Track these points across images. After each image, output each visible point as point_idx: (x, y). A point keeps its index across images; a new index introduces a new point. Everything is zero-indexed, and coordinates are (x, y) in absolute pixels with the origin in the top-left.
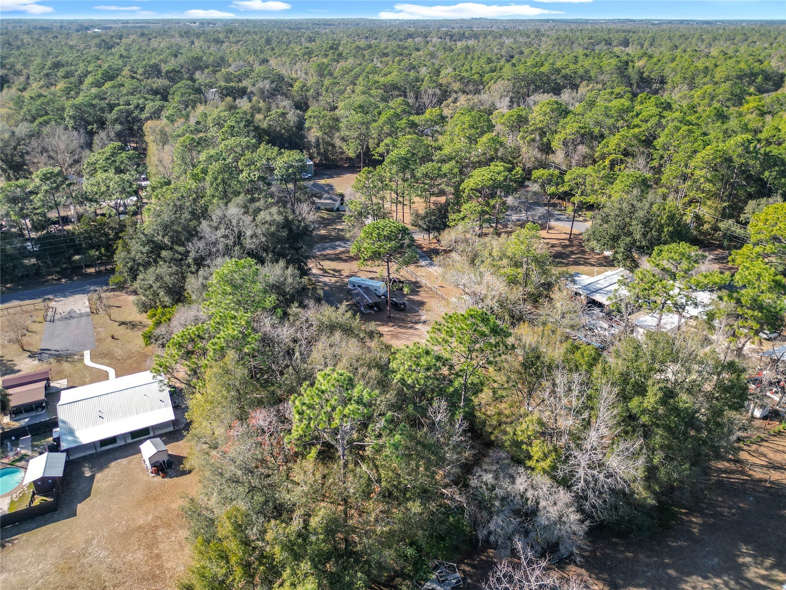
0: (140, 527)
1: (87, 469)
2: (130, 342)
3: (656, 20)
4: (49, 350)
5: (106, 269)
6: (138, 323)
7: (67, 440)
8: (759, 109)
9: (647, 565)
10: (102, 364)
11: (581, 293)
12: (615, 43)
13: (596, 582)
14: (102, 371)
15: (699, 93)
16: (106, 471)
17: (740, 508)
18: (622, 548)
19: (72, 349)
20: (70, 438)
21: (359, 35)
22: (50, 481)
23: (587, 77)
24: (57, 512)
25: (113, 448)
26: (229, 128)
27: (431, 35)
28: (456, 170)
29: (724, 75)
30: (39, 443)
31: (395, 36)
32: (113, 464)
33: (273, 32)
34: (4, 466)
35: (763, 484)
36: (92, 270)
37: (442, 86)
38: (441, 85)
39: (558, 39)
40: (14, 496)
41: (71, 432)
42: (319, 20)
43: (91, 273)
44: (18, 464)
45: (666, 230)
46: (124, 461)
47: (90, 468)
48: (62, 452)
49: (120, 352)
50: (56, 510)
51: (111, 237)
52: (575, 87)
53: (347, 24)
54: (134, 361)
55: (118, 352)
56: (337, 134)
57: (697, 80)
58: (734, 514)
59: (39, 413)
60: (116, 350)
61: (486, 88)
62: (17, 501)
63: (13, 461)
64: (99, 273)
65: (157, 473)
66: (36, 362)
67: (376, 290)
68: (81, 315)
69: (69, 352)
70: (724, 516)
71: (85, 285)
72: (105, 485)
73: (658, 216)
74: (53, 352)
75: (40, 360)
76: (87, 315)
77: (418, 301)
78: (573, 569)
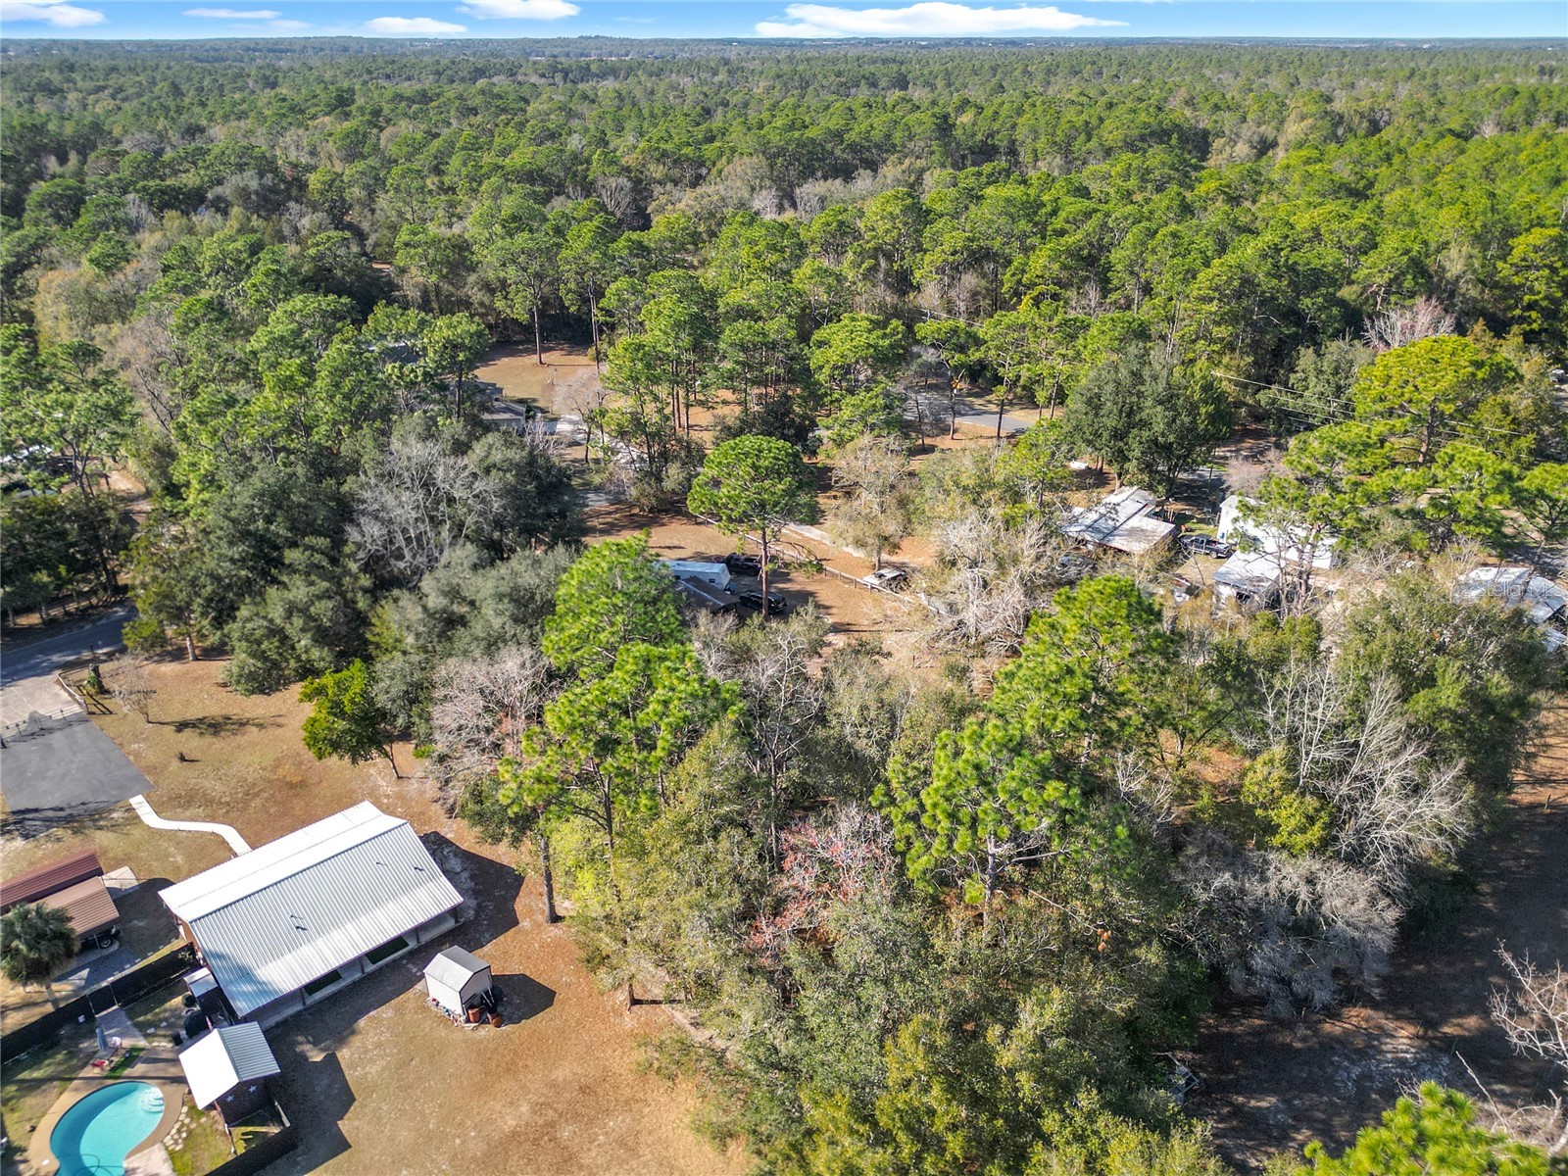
0: (514, 1135)
1: (307, 1047)
2: (228, 762)
3: (923, 39)
4: (36, 810)
5: (67, 613)
6: (221, 720)
7: (244, 994)
8: (1225, 193)
9: (1455, 978)
10: (192, 820)
11: (1088, 538)
12: (883, 83)
13: (1398, 1024)
14: (203, 834)
15: (1119, 168)
16: (356, 1041)
17: (1528, 856)
18: (1403, 960)
19: (95, 800)
20: (247, 988)
21: (370, 72)
22: (252, 1089)
23: (887, 147)
24: (300, 1150)
25: (340, 991)
26: (267, 275)
27: (522, 70)
28: (791, 334)
29: (1119, 135)
30: (149, 1016)
31: (449, 72)
32: (362, 1023)
33: (169, 68)
34: (95, 1085)
35: (1539, 810)
36: (33, 619)
37: (629, 172)
38: (628, 169)
39: (779, 76)
40: (168, 1140)
41: (245, 974)
42: (256, 41)
43: (31, 628)
44: (128, 1072)
45: (1203, 410)
46: (386, 1012)
47: (315, 1044)
48: (246, 1019)
49: (218, 787)
50: (294, 1147)
51: (71, 538)
52: (873, 166)
53: (322, 50)
54: (267, 800)
55: (215, 788)
56: (472, 278)
57: (1076, 145)
58: (1527, 867)
59: (105, 952)
60: (206, 784)
61: (714, 171)
62: (184, 1151)
63: (113, 1070)
64: (50, 624)
65: (481, 1020)
66: (19, 843)
67: (712, 581)
68: (67, 723)
69: (92, 806)
70: (1514, 873)
71: (32, 656)
72: (374, 1069)
73: (1186, 388)
74: (50, 814)
75: (26, 837)
76: (81, 720)
77: (798, 592)
78: (1353, 1013)
